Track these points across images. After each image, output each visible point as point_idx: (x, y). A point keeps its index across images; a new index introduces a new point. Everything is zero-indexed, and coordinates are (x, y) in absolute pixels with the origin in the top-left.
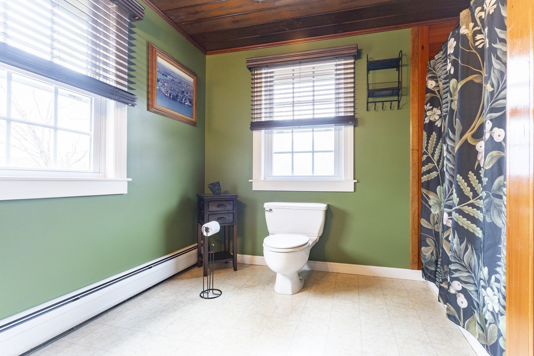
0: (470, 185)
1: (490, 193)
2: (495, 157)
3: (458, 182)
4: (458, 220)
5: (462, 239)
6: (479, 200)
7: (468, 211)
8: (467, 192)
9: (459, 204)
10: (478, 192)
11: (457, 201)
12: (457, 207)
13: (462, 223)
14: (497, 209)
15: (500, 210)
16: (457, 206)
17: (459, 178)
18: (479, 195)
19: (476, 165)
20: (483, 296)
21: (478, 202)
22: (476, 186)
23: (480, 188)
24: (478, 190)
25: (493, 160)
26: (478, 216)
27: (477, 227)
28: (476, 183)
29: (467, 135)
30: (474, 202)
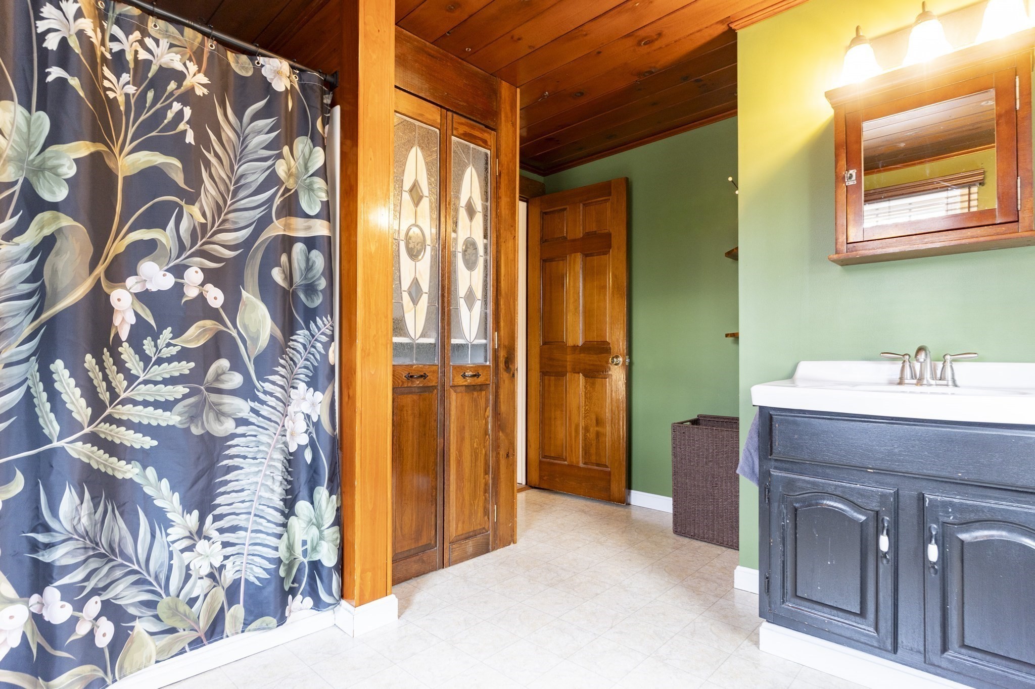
0: (106, 378)
1: (202, 387)
2: (210, 329)
3: (89, 371)
4: (89, 458)
5: (98, 497)
6: (120, 406)
7: (104, 433)
8: (102, 394)
9: (91, 423)
10: (117, 390)
11: (87, 416)
12: (87, 430)
13: (97, 462)
14: (214, 410)
15: (219, 410)
16: (88, 426)
17: (90, 362)
18: (119, 396)
19: (112, 336)
20: (186, 564)
21: (118, 410)
22: (114, 379)
23: (120, 383)
24: (117, 386)
25: (206, 334)
26: (119, 438)
27: (118, 461)
28: (114, 371)
29: (100, 269)
30: (112, 412)
